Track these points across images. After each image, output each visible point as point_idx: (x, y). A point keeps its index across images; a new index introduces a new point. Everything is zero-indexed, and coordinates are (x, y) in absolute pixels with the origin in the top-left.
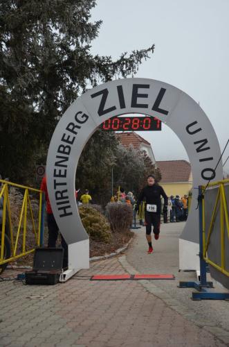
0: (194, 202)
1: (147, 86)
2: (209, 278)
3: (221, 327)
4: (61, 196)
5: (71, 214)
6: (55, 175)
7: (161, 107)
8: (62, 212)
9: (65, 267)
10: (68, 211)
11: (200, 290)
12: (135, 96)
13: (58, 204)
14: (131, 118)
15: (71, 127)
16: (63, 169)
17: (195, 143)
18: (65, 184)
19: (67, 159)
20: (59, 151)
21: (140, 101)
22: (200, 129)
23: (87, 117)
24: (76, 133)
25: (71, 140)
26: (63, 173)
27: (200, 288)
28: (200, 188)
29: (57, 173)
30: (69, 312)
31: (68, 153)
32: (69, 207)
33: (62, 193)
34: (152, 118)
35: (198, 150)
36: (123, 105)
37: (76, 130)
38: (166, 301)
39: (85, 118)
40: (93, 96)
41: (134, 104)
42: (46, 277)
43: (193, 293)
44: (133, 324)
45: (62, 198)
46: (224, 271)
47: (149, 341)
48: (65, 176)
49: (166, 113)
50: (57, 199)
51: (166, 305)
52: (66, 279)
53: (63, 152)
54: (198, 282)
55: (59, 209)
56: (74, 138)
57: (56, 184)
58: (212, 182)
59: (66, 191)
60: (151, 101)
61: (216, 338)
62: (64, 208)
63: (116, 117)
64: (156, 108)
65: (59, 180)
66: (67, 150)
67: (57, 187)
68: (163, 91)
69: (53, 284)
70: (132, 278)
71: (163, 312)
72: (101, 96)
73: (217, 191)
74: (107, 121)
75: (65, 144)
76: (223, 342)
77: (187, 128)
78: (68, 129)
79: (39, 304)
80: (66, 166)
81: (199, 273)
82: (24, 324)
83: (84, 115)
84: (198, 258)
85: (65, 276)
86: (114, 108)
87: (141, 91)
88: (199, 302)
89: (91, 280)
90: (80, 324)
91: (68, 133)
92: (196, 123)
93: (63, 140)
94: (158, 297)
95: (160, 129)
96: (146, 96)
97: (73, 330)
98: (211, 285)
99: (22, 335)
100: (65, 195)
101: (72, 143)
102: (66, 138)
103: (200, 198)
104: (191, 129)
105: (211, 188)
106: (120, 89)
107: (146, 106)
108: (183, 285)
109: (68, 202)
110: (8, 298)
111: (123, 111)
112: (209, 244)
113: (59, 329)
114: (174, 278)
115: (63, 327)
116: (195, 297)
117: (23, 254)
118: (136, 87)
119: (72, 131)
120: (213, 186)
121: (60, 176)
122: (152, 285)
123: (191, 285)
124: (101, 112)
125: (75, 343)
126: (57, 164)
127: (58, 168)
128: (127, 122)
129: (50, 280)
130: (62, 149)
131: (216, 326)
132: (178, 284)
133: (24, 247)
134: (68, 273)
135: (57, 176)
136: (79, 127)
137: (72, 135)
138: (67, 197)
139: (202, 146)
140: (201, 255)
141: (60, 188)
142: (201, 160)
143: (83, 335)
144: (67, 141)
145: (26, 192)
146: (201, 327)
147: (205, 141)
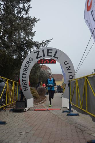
0: (67, 86)
1: (52, 50)
2: (72, 109)
3: (77, 124)
4: (24, 84)
5: (27, 90)
6: (22, 78)
7: (56, 56)
8: (25, 89)
9: (26, 107)
10: (27, 89)
11: (69, 113)
12: (48, 53)
13: (23, 87)
14: (47, 60)
15: (28, 62)
16: (25, 76)
17: (67, 67)
18: (26, 80)
19: (26, 72)
20: (24, 70)
21: (49, 54)
22: (68, 63)
23: (33, 59)
24: (29, 64)
25: (27, 66)
26: (25, 77)
27: (69, 112)
28: (69, 81)
29: (23, 77)
30: (28, 121)
31: (27, 71)
32: (27, 88)
33: (25, 83)
34: (53, 60)
35: (68, 70)
36: (44, 56)
37: (29, 63)
38: (59, 117)
39: (32, 60)
40: (35, 53)
41: (48, 55)
42: (20, 110)
43: (67, 114)
44: (49, 124)
45: (25, 85)
46: (77, 107)
47: (55, 129)
48: (26, 78)
49: (58, 58)
50: (23, 85)
51: (59, 118)
52: (26, 110)
53: (25, 70)
54: (68, 111)
55: (24, 88)
56: (29, 66)
57: (23, 80)
58: (73, 79)
59: (26, 83)
60: (53, 54)
61: (76, 127)
62: (25, 88)
63: (42, 59)
64: (54, 56)
65: (24, 79)
66: (26, 70)
67: (23, 81)
68: (56, 52)
69: (22, 112)
70: (47, 110)
71: (58, 120)
72: (37, 53)
73: (75, 82)
74: (39, 61)
75: (26, 68)
76: (78, 128)
77: (64, 63)
78: (27, 63)
79: (18, 118)
80: (26, 75)
81: (68, 108)
82: (15, 124)
83: (32, 59)
84: (69, 103)
85: (26, 109)
86: (41, 57)
87: (50, 51)
88: (69, 117)
89: (34, 111)
90: (32, 124)
91: (27, 64)
92: (67, 61)
93: (25, 66)
94: (56, 116)
95: (56, 63)
96: (51, 53)
97: (30, 126)
98: (72, 111)
99: (14, 128)
100: (25, 84)
101: (28, 67)
102: (26, 66)
103: (69, 84)
104: (66, 63)
105: (73, 81)
106: (43, 51)
107: (51, 56)
108: (64, 112)
109: (27, 86)
110: (8, 117)
111: (44, 57)
112: (72, 98)
113: (26, 126)
114: (60, 110)
115: (27, 125)
116: (68, 115)
117: (13, 102)
118: (48, 50)
119: (28, 64)
120: (73, 80)
121: (24, 78)
122: (54, 112)
123: (66, 112)
124: (37, 58)
125: (32, 130)
126: (23, 74)
127: (23, 75)
128: (45, 61)
129: (21, 111)
130: (25, 69)
131: (75, 123)
132: (62, 111)
133: (13, 100)
134: (27, 109)
135: (23, 78)
136: (30, 62)
137: (28, 65)
138: (26, 85)
139: (69, 68)
140: (69, 102)
141: (24, 82)
142: (69, 73)
143: (34, 128)
144: (26, 67)
145: (14, 83)
146: (71, 124)
147: (70, 67)
